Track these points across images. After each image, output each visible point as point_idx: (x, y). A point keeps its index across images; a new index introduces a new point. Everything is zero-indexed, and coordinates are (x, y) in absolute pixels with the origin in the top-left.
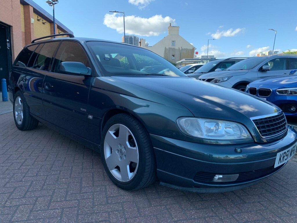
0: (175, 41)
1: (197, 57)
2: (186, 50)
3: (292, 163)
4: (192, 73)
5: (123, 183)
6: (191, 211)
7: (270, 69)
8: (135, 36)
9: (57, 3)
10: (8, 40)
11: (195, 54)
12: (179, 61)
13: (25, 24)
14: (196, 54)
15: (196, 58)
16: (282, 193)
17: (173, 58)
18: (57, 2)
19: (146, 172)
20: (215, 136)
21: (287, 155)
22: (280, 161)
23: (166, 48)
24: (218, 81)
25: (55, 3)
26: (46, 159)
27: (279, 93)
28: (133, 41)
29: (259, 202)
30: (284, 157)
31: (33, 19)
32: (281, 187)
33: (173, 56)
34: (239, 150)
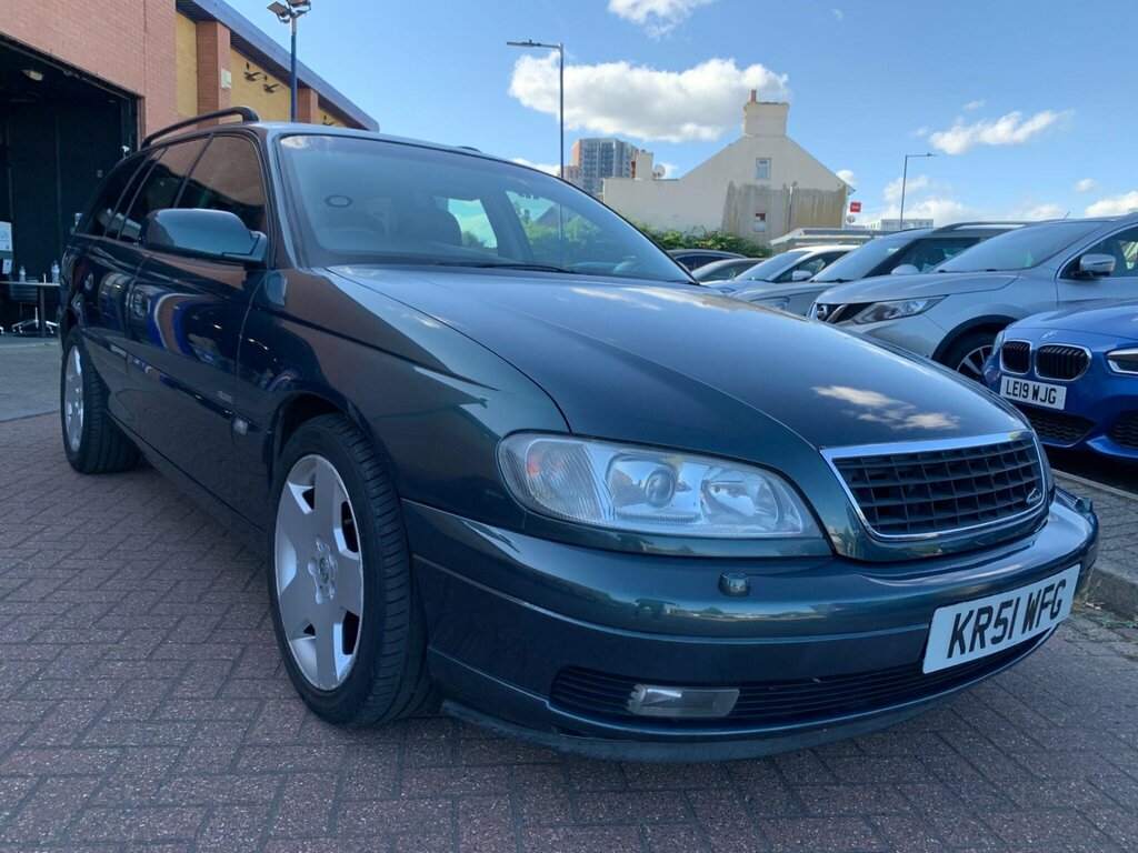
0: (770, 159)
1: (854, 224)
2: (814, 194)
3: (1106, 659)
4: (805, 279)
5: (321, 694)
6: (551, 830)
7: (1112, 269)
8: (622, 140)
9: (305, 12)
10: (126, 149)
11: (848, 213)
12: (783, 235)
13: (198, 88)
14: (852, 210)
15: (854, 227)
16: (995, 787)
17: (761, 225)
18: (307, 7)
19: (385, 656)
20: (656, 518)
21: (1001, 622)
22: (957, 645)
23: (731, 187)
24: (886, 315)
25: (300, 13)
26: (107, 581)
27: (1122, 368)
28: (614, 159)
29: (866, 817)
30: (980, 629)
31: (229, 74)
32: (1003, 760)
33: (759, 218)
34: (738, 584)
